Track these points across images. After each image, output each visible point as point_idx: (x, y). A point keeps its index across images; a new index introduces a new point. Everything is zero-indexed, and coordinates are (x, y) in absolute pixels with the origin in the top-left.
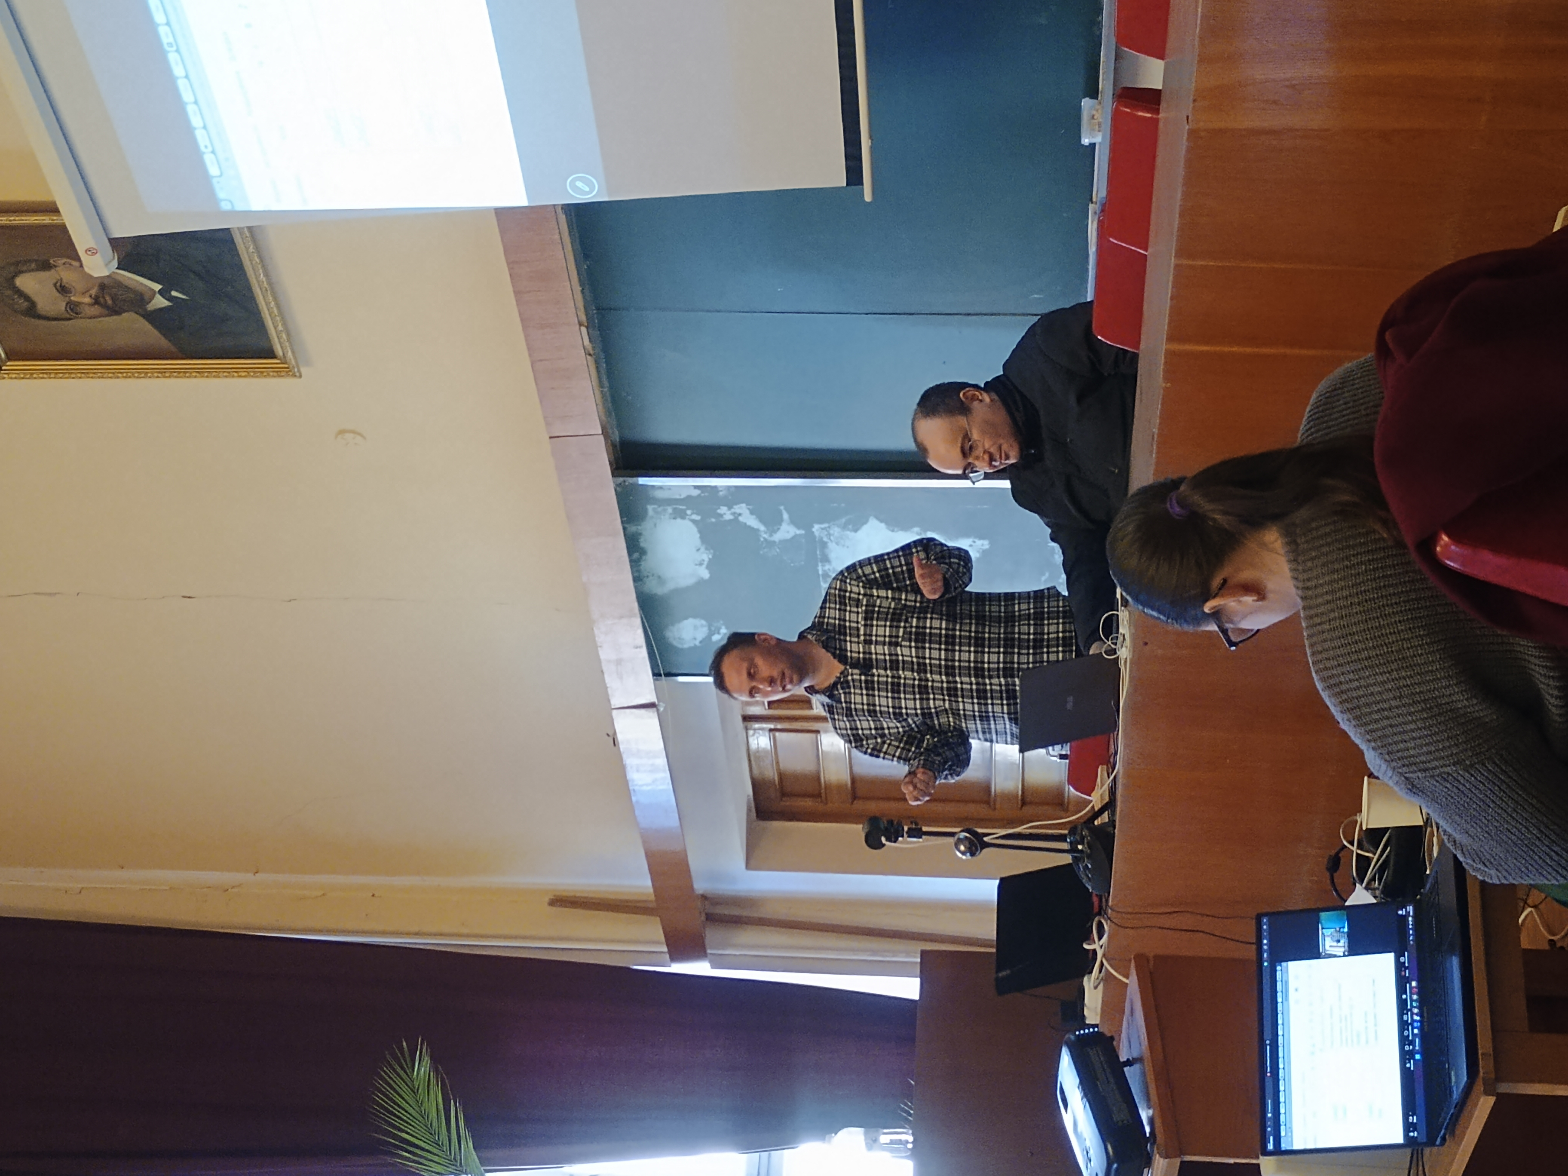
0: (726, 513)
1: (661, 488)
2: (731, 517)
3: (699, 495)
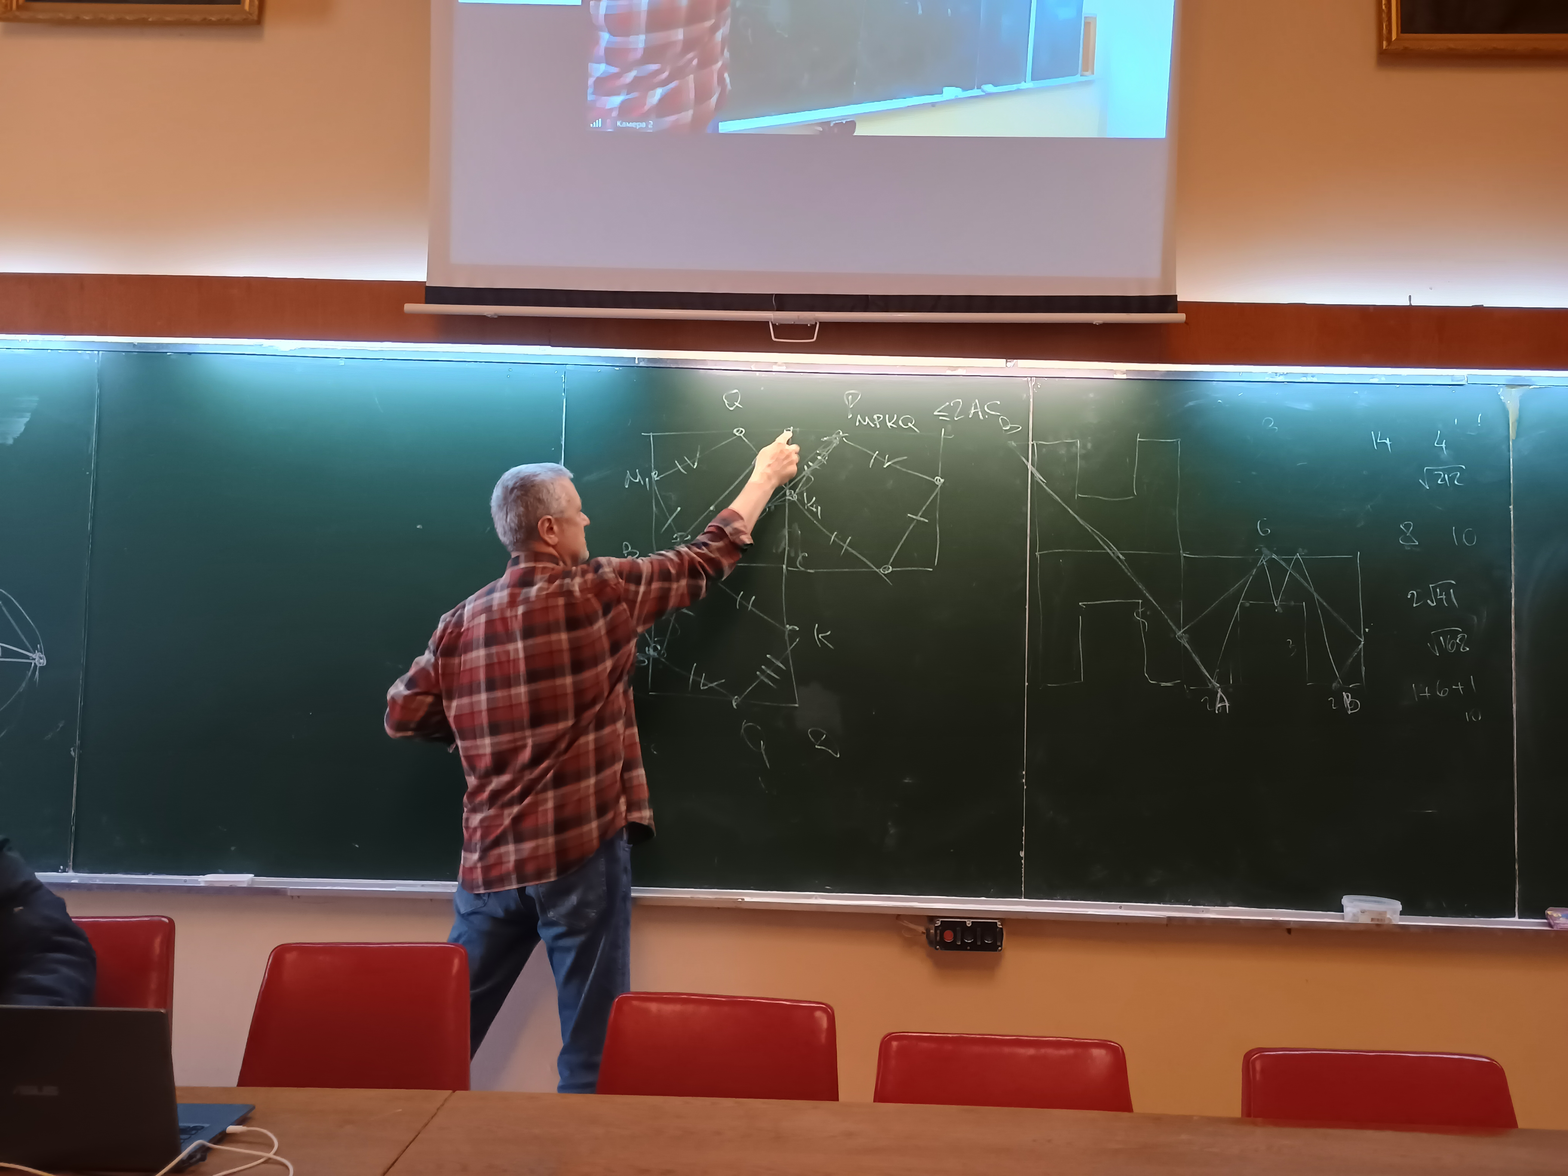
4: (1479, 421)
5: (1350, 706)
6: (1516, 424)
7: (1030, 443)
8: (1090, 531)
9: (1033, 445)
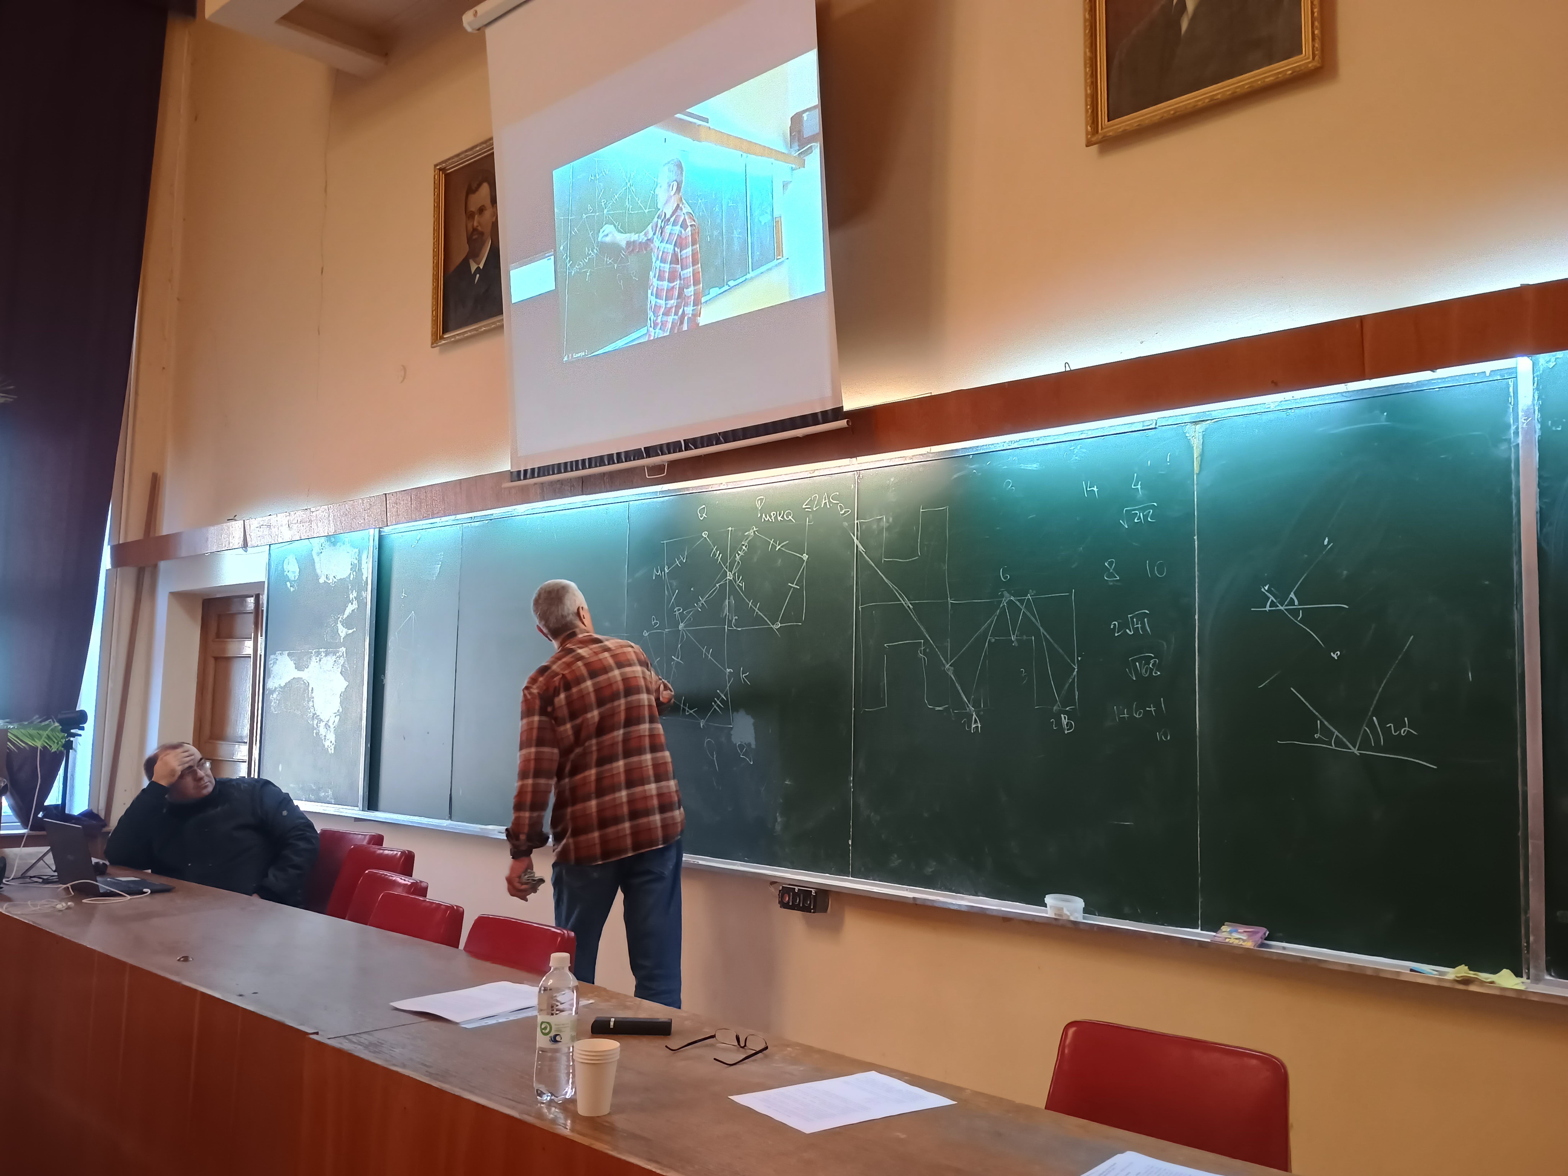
0: (351, 596)
1: (368, 557)
2: (350, 599)
3: (362, 582)
4: (1168, 460)
5: (1067, 727)
6: (1199, 458)
7: (856, 522)
8: (891, 587)
9: (857, 523)
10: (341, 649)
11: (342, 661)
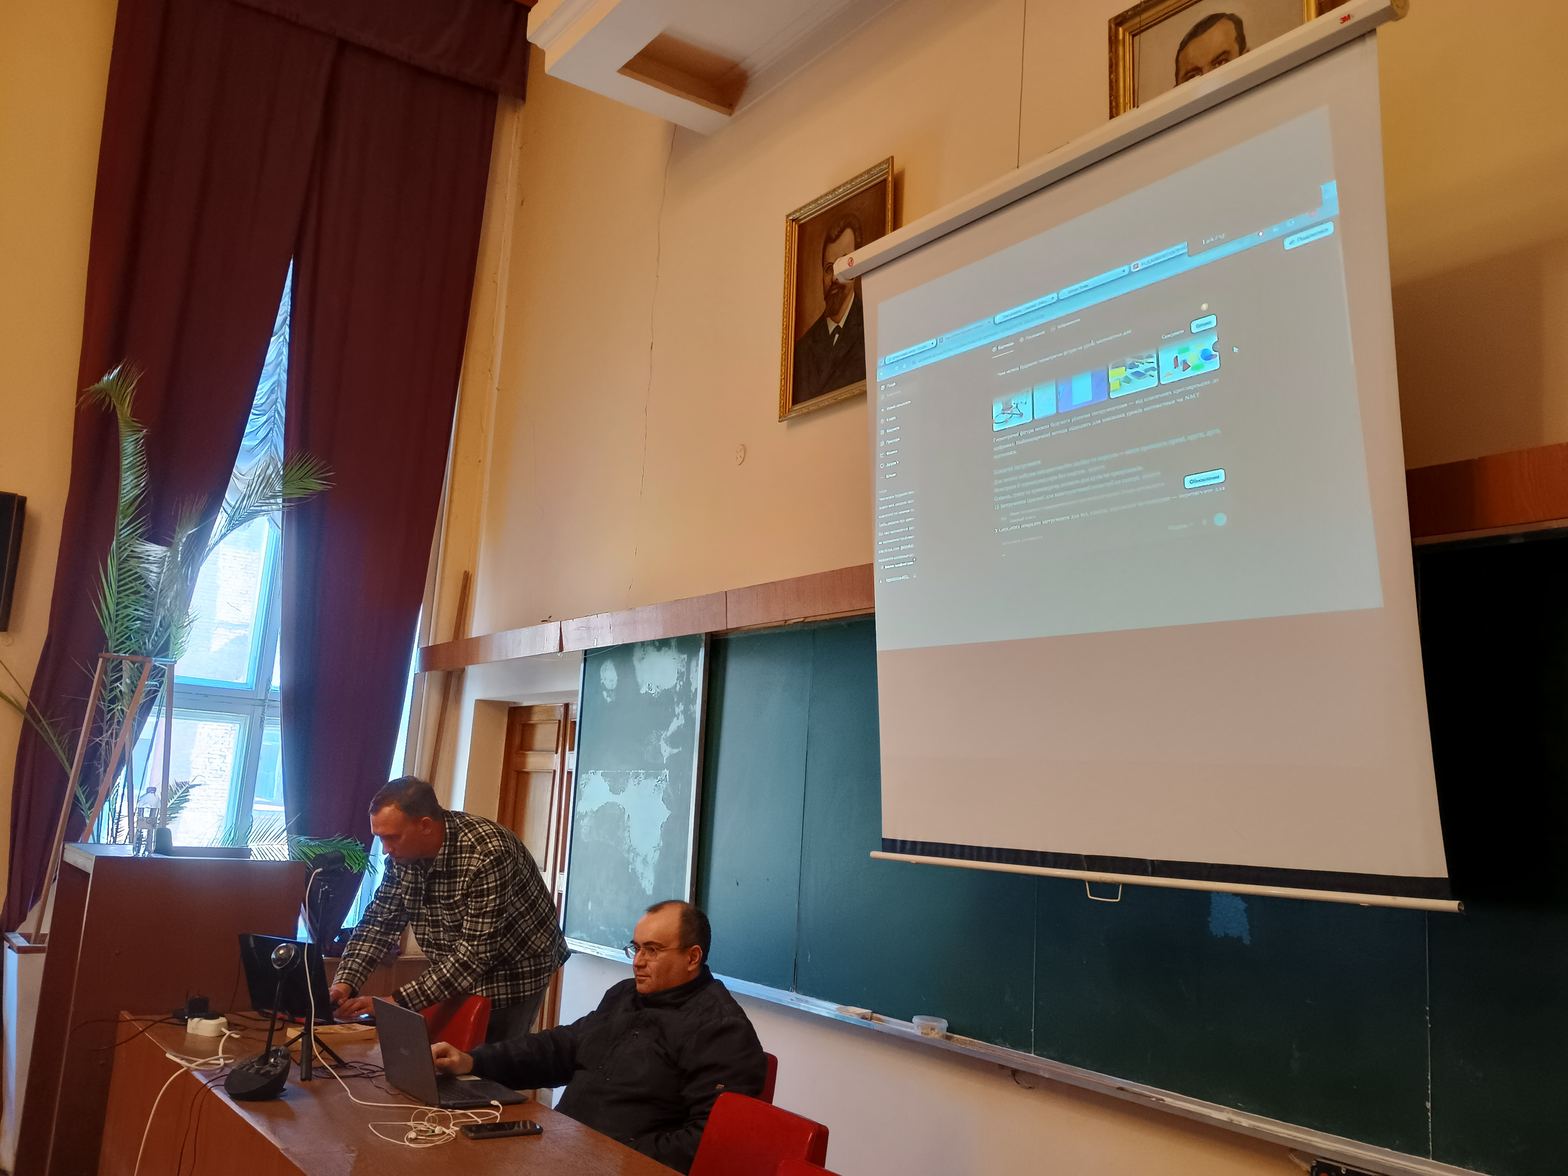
0: (679, 709)
1: (697, 665)
2: (676, 713)
3: (691, 691)
10: (663, 771)
11: (664, 785)
